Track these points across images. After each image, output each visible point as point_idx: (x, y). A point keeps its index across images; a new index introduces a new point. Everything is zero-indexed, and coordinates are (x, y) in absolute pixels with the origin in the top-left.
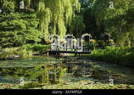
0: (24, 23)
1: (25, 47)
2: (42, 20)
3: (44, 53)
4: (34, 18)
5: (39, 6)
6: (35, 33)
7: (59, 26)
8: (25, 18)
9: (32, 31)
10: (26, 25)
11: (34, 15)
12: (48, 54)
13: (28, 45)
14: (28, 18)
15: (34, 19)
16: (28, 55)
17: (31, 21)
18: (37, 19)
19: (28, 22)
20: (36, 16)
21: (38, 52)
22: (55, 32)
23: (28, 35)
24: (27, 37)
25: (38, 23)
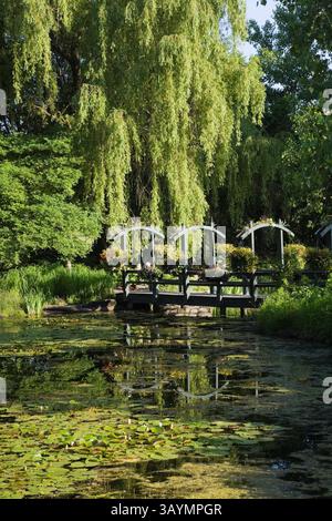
0: (17, 176)
1: (17, 280)
2: (98, 164)
3: (94, 305)
4: (59, 155)
5: (81, 102)
6: (65, 218)
7: (171, 188)
8: (24, 155)
9: (50, 209)
10: (26, 183)
11: (62, 143)
12: (111, 308)
13: (32, 270)
14: (36, 153)
15: (62, 160)
16: (22, 312)
17: (48, 167)
18: (74, 160)
19: (37, 171)
20: (67, 146)
21: (71, 300)
22: (157, 214)
23: (32, 226)
24: (25, 235)
25: (79, 174)
